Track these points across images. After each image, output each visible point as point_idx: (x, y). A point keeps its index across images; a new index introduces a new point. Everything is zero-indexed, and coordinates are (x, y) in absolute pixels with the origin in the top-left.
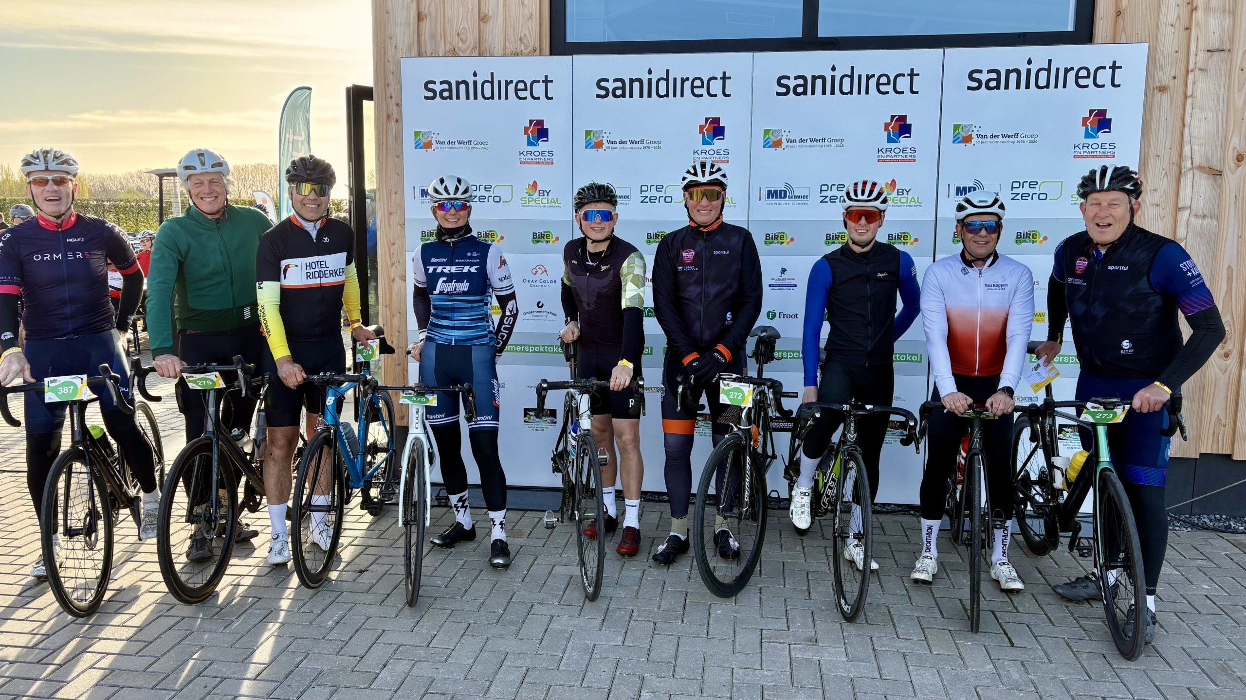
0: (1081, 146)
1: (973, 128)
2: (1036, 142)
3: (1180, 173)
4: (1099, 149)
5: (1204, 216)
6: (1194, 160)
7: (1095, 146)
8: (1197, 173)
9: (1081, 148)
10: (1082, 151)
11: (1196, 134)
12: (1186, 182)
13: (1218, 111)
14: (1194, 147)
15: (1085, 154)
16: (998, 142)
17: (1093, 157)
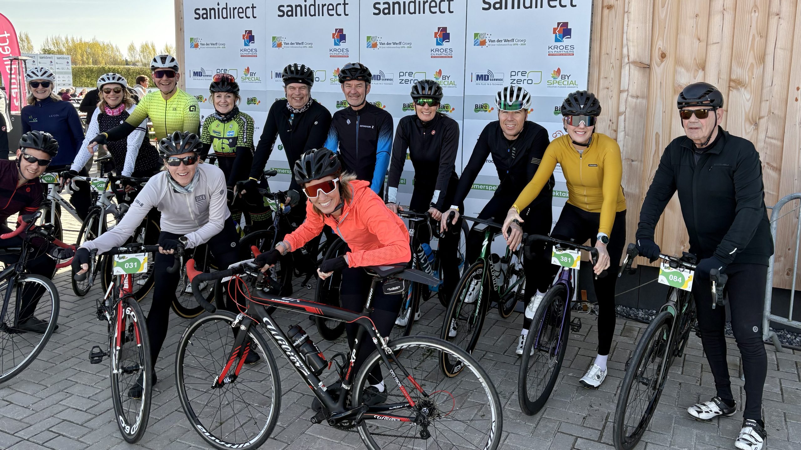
0: (553, 47)
1: (487, 36)
2: (525, 44)
4: (564, 49)
7: (561, 48)
9: (553, 48)
10: (554, 51)
13: (646, 23)
15: (556, 53)
16: (501, 45)
17: (560, 55)
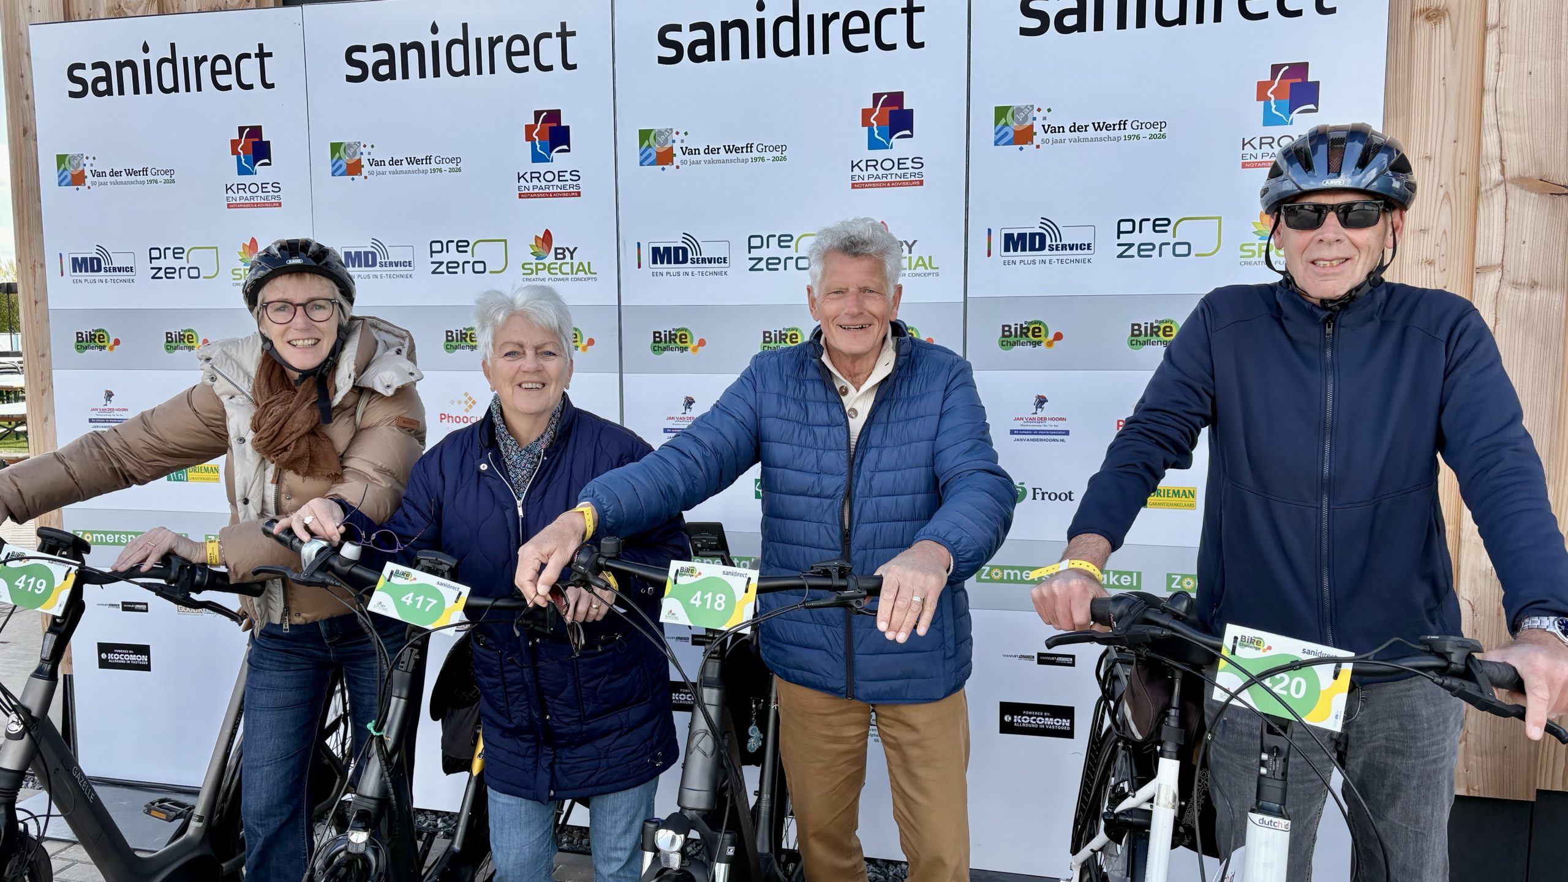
3: (1478, 192)
5: (1534, 285)
6: (1506, 164)
8: (1515, 192)
11: (1510, 109)
12: (1492, 212)
14: (1505, 135)
16: (1085, 140)
